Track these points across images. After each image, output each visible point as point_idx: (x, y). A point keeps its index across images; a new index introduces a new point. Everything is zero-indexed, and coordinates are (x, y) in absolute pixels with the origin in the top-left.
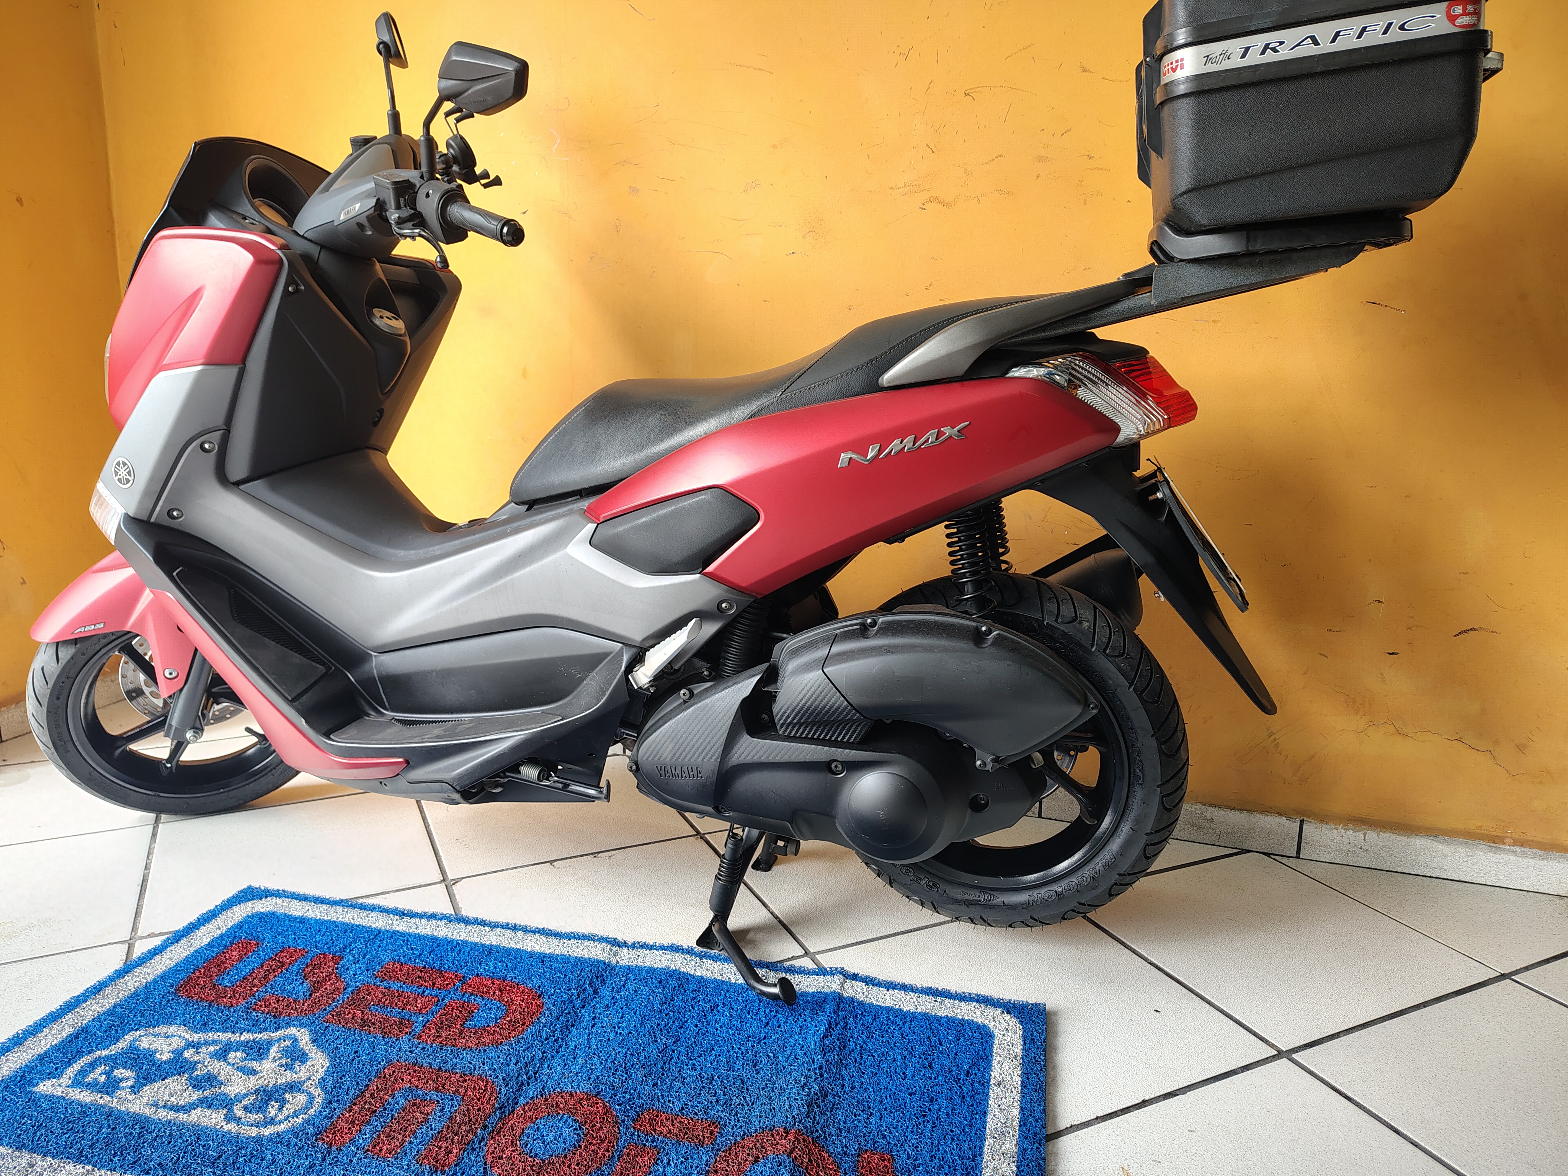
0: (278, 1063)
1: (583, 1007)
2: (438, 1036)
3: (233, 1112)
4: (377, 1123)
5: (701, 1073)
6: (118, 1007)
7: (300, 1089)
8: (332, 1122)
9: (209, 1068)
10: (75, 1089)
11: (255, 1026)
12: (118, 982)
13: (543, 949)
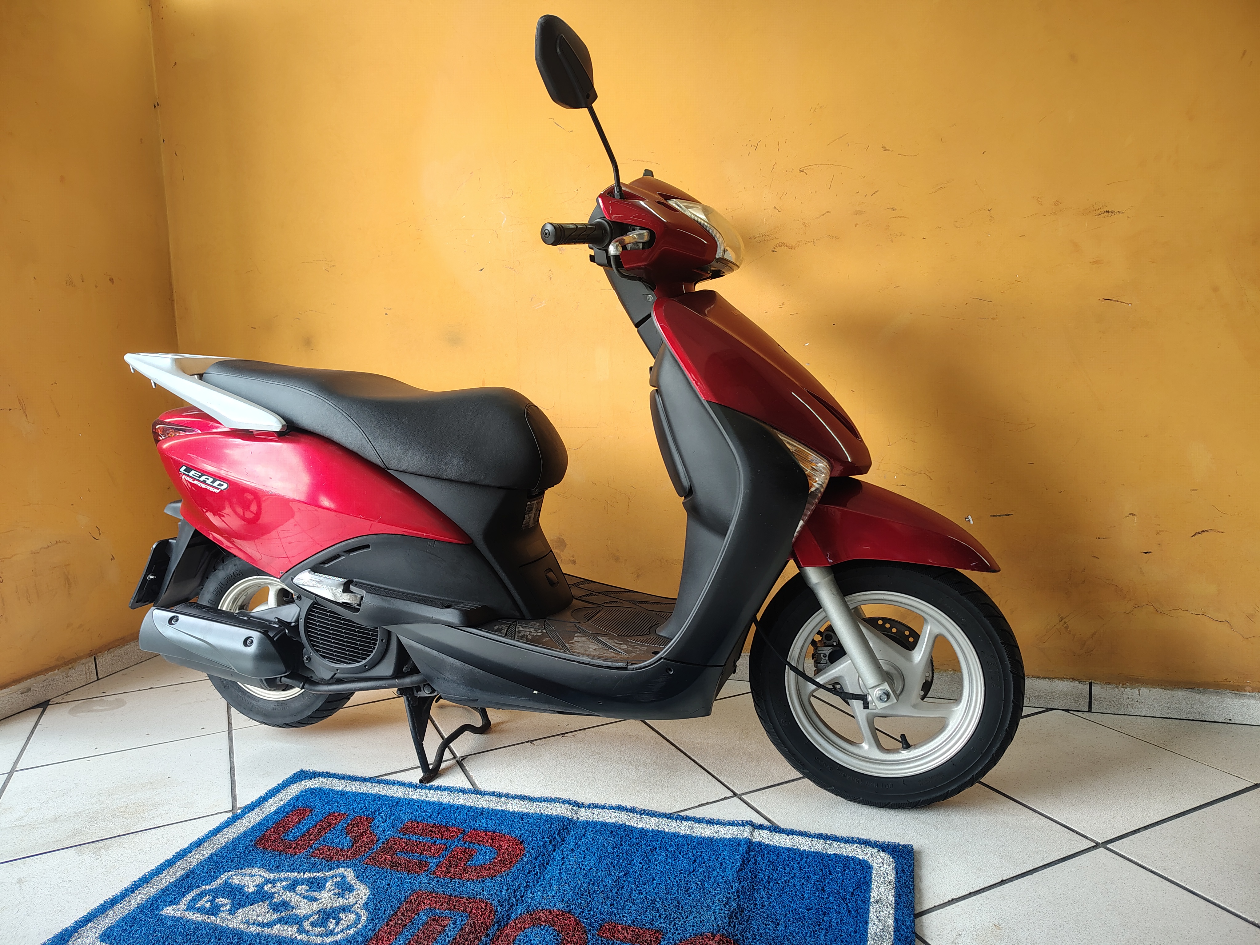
0: (332, 892)
1: (554, 851)
2: (447, 873)
3: (303, 926)
4: (407, 933)
5: (646, 897)
6: (214, 855)
7: (350, 911)
8: (376, 933)
9: (283, 897)
10: (189, 912)
11: (313, 868)
12: (212, 838)
13: (521, 809)
